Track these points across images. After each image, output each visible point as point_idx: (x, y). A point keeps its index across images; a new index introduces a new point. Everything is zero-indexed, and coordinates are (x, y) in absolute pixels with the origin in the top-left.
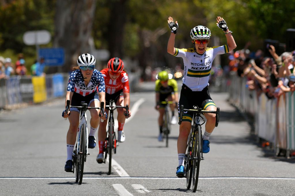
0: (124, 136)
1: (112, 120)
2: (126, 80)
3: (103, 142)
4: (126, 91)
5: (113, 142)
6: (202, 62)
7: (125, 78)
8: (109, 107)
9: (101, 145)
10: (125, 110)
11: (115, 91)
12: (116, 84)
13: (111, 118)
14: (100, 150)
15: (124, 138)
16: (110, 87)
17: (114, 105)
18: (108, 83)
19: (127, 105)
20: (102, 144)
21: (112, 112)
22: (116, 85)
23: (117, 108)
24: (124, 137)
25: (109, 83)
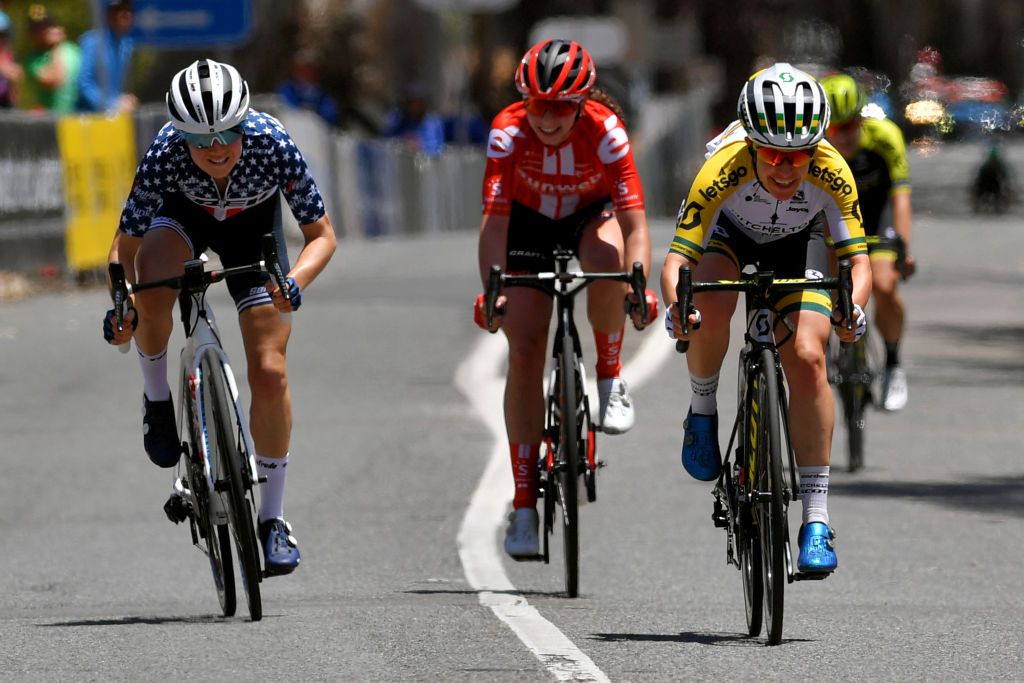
0: (629, 401)
1: (568, 340)
2: (619, 148)
3: (528, 447)
4: (626, 203)
5: (582, 442)
6: (773, 223)
7: (614, 140)
8: (551, 282)
9: (521, 460)
10: (631, 290)
11: (578, 206)
12: (576, 169)
13: (567, 333)
14: (520, 486)
15: (630, 412)
16: (552, 188)
17: (576, 270)
18: (538, 170)
19: (638, 266)
20: (527, 456)
21: (567, 302)
22: (579, 173)
23: (589, 280)
24: (626, 405)
25: (540, 167)
